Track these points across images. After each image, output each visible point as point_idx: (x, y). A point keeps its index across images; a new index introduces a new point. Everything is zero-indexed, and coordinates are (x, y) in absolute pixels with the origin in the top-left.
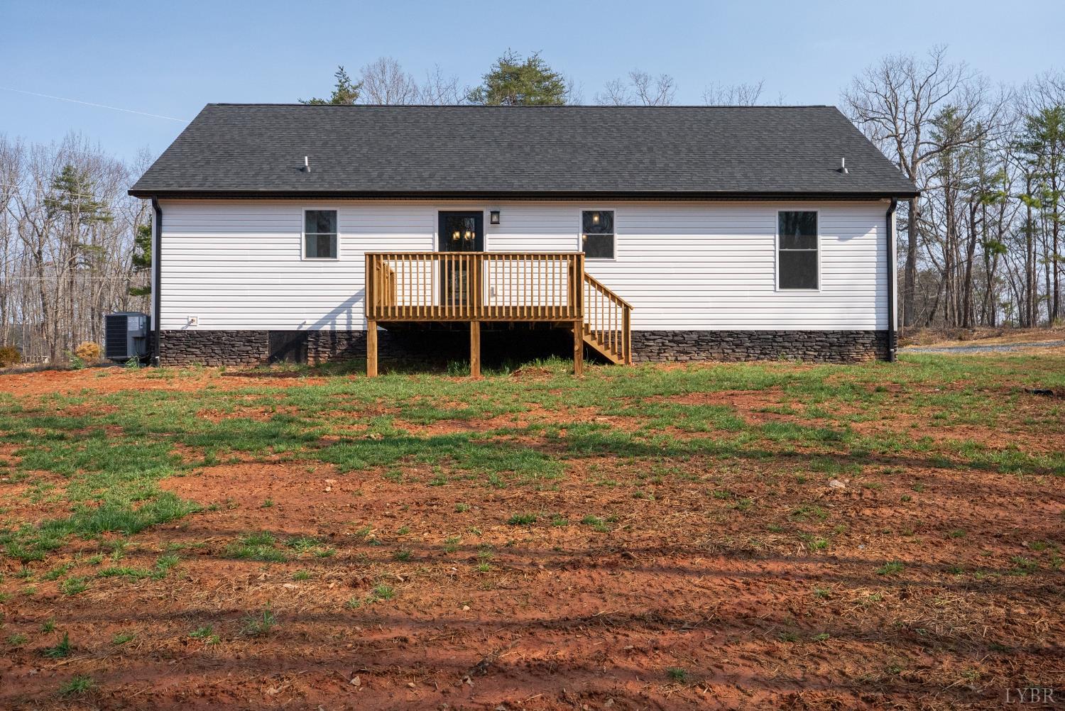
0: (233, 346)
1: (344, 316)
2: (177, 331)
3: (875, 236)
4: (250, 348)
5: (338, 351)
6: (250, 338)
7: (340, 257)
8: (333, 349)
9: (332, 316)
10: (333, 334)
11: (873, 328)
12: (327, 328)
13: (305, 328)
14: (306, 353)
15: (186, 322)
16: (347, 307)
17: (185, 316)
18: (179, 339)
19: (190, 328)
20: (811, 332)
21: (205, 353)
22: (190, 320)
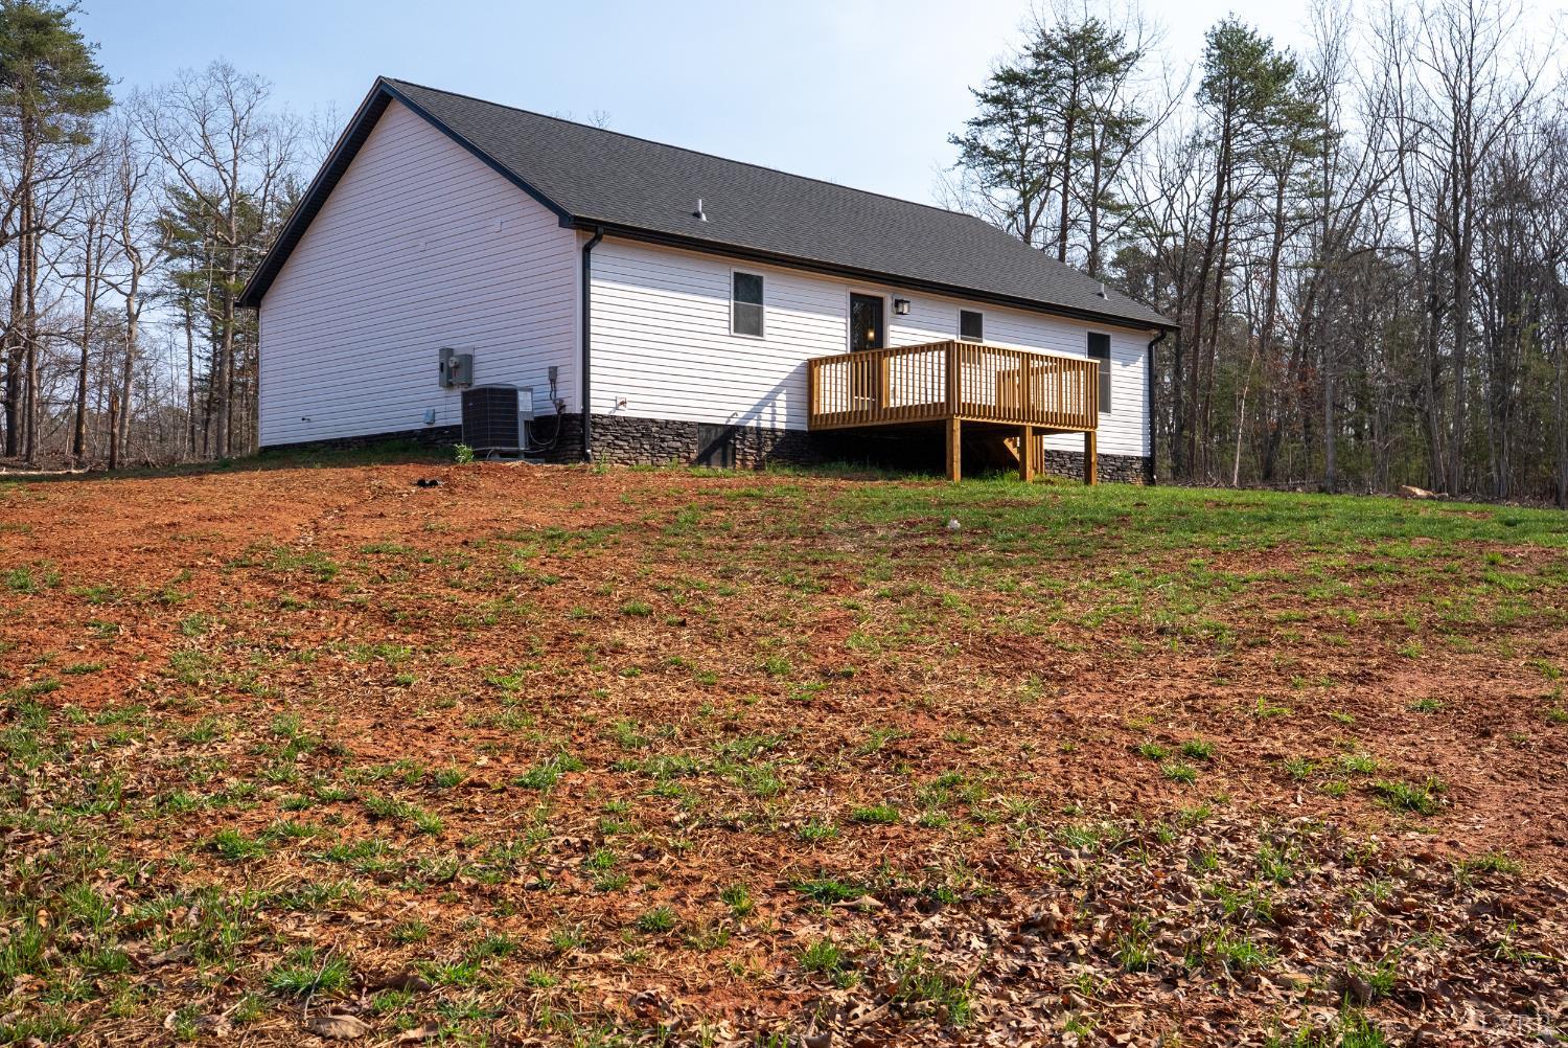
0: (663, 440)
1: (767, 410)
2: (603, 417)
3: (1142, 365)
4: (679, 444)
5: (764, 454)
6: (679, 430)
7: (766, 337)
8: (759, 450)
9: (756, 411)
10: (759, 431)
11: (1140, 454)
12: (752, 423)
13: (733, 422)
14: (734, 454)
15: (613, 404)
16: (770, 399)
17: (613, 396)
18: (604, 427)
19: (617, 413)
20: (1107, 456)
21: (634, 448)
22: (619, 401)
